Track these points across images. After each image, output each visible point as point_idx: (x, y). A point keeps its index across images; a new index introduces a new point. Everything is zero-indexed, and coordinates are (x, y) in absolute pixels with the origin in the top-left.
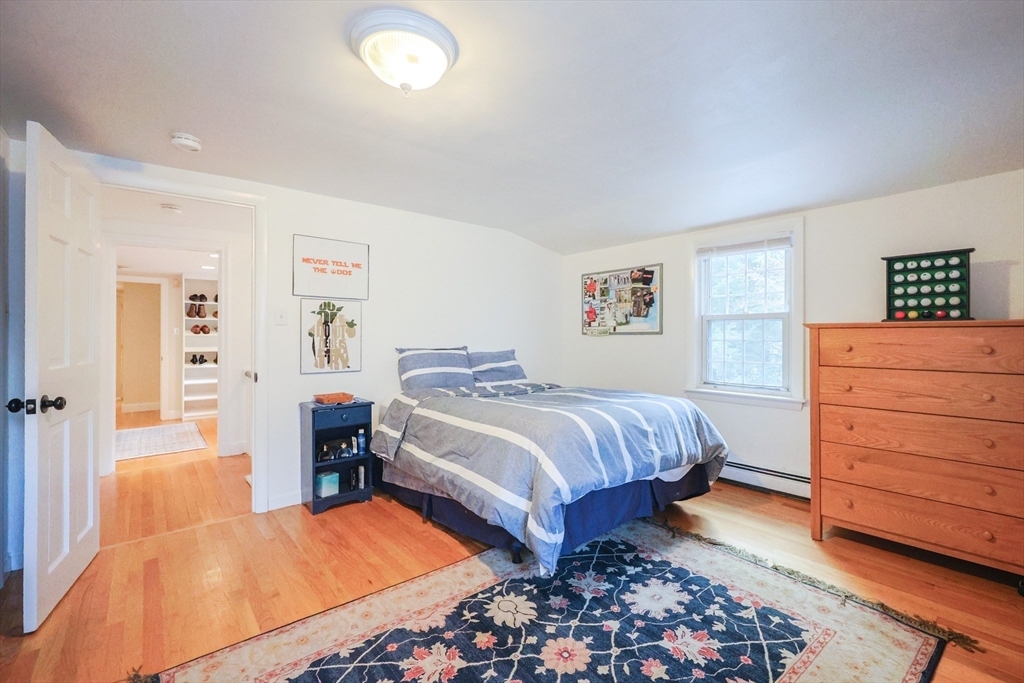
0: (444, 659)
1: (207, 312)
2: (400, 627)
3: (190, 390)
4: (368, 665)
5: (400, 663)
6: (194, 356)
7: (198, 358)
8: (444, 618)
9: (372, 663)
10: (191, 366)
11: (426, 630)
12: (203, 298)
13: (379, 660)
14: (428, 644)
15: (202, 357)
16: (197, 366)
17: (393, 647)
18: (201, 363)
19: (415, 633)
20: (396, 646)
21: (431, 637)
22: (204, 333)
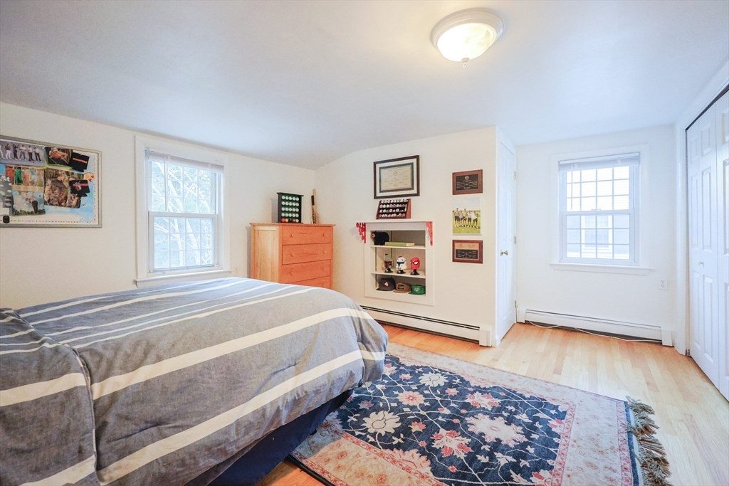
0: (444, 439)
2: (431, 474)
4: (476, 475)
5: (462, 458)
8: (406, 452)
9: (474, 473)
11: (424, 458)
13: (469, 470)
14: (437, 451)
17: (452, 469)
19: (432, 462)
20: (450, 468)
21: (429, 452)
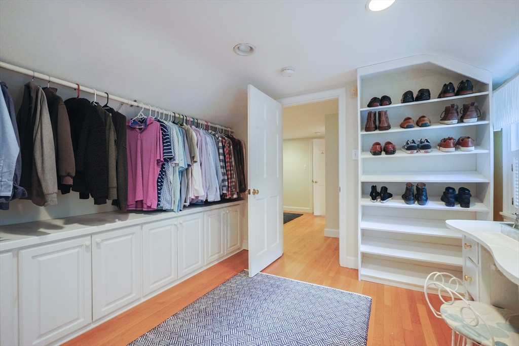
1: (391, 122)
3: (368, 236)
6: (374, 188)
7: (379, 190)
10: (368, 202)
12: (385, 100)
15: (384, 189)
16: (378, 203)
18: (383, 199)
22: (387, 153)
